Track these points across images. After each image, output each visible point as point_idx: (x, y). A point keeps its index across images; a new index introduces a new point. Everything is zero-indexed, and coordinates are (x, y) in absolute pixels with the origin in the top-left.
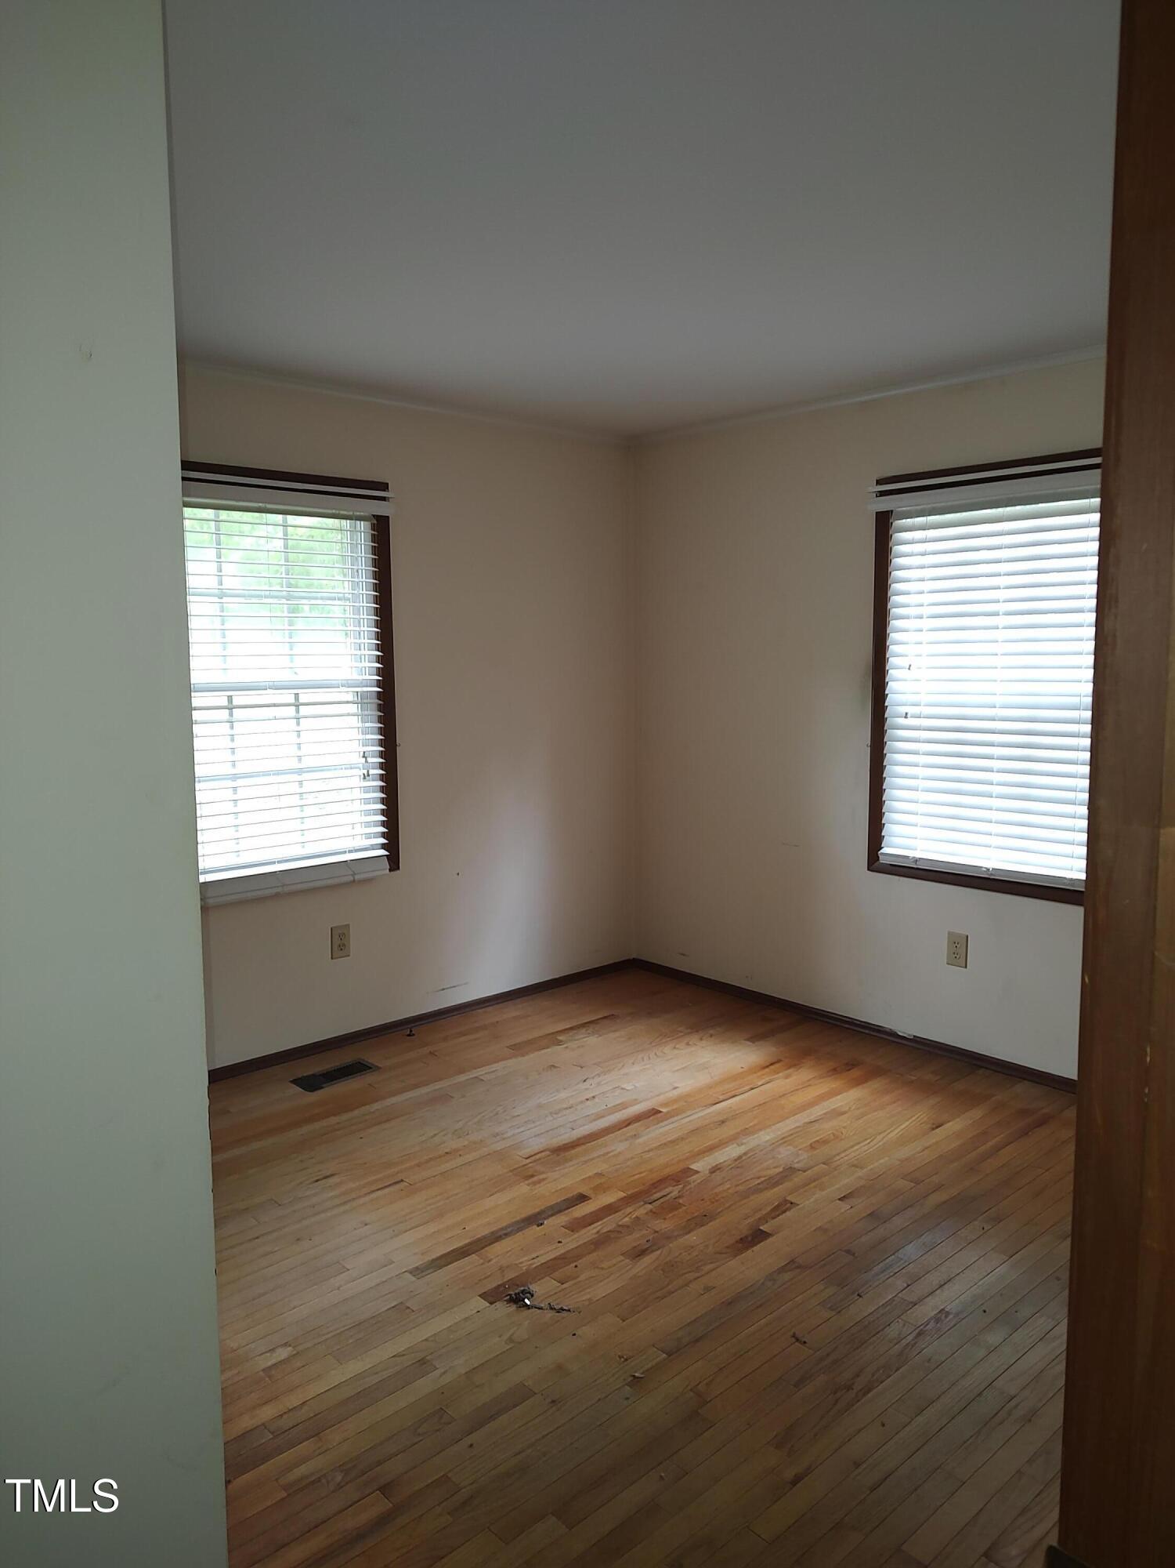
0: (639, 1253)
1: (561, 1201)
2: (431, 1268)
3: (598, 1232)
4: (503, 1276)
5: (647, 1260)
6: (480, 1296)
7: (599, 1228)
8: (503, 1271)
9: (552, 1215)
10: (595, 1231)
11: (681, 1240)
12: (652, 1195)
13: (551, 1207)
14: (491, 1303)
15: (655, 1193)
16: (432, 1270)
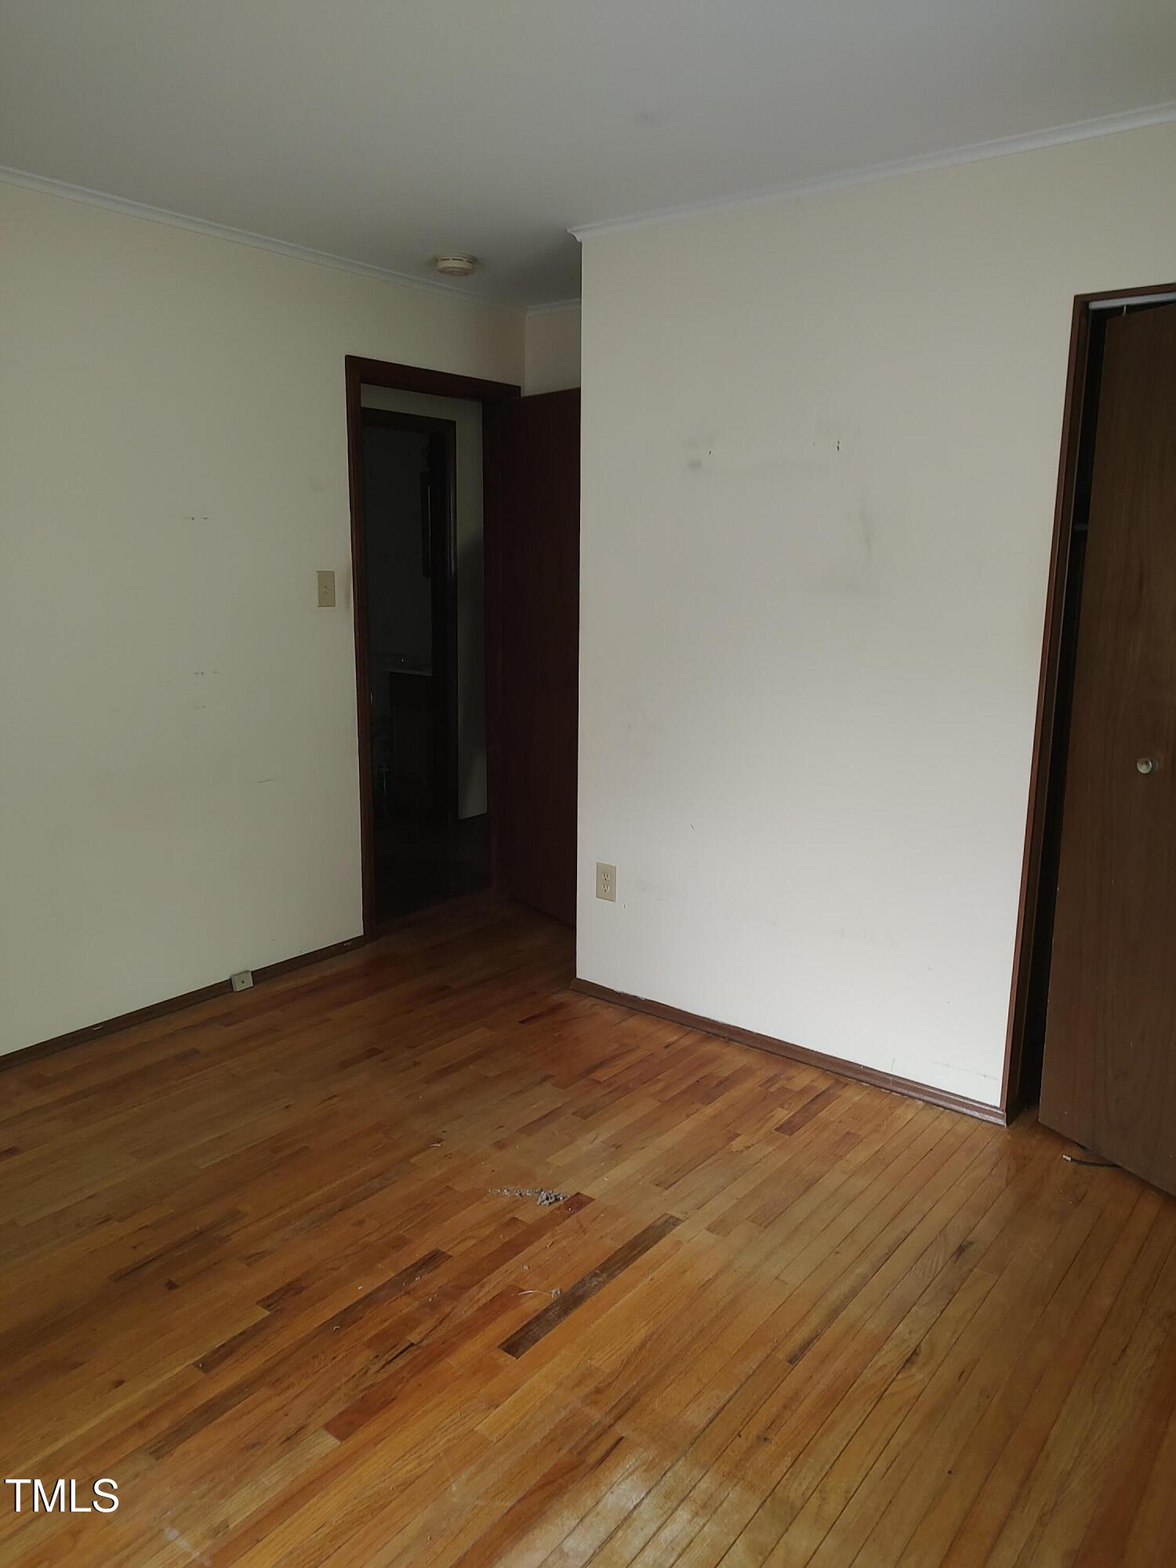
0: (434, 1259)
1: (541, 1338)
2: (661, 1226)
3: (482, 1287)
4: (579, 1222)
5: (421, 1253)
6: (593, 1200)
7: (481, 1294)
8: (581, 1228)
9: (547, 1310)
10: (486, 1289)
11: (378, 1284)
12: (409, 1363)
13: (551, 1325)
14: (578, 1194)
15: (402, 1368)
16: (659, 1223)
